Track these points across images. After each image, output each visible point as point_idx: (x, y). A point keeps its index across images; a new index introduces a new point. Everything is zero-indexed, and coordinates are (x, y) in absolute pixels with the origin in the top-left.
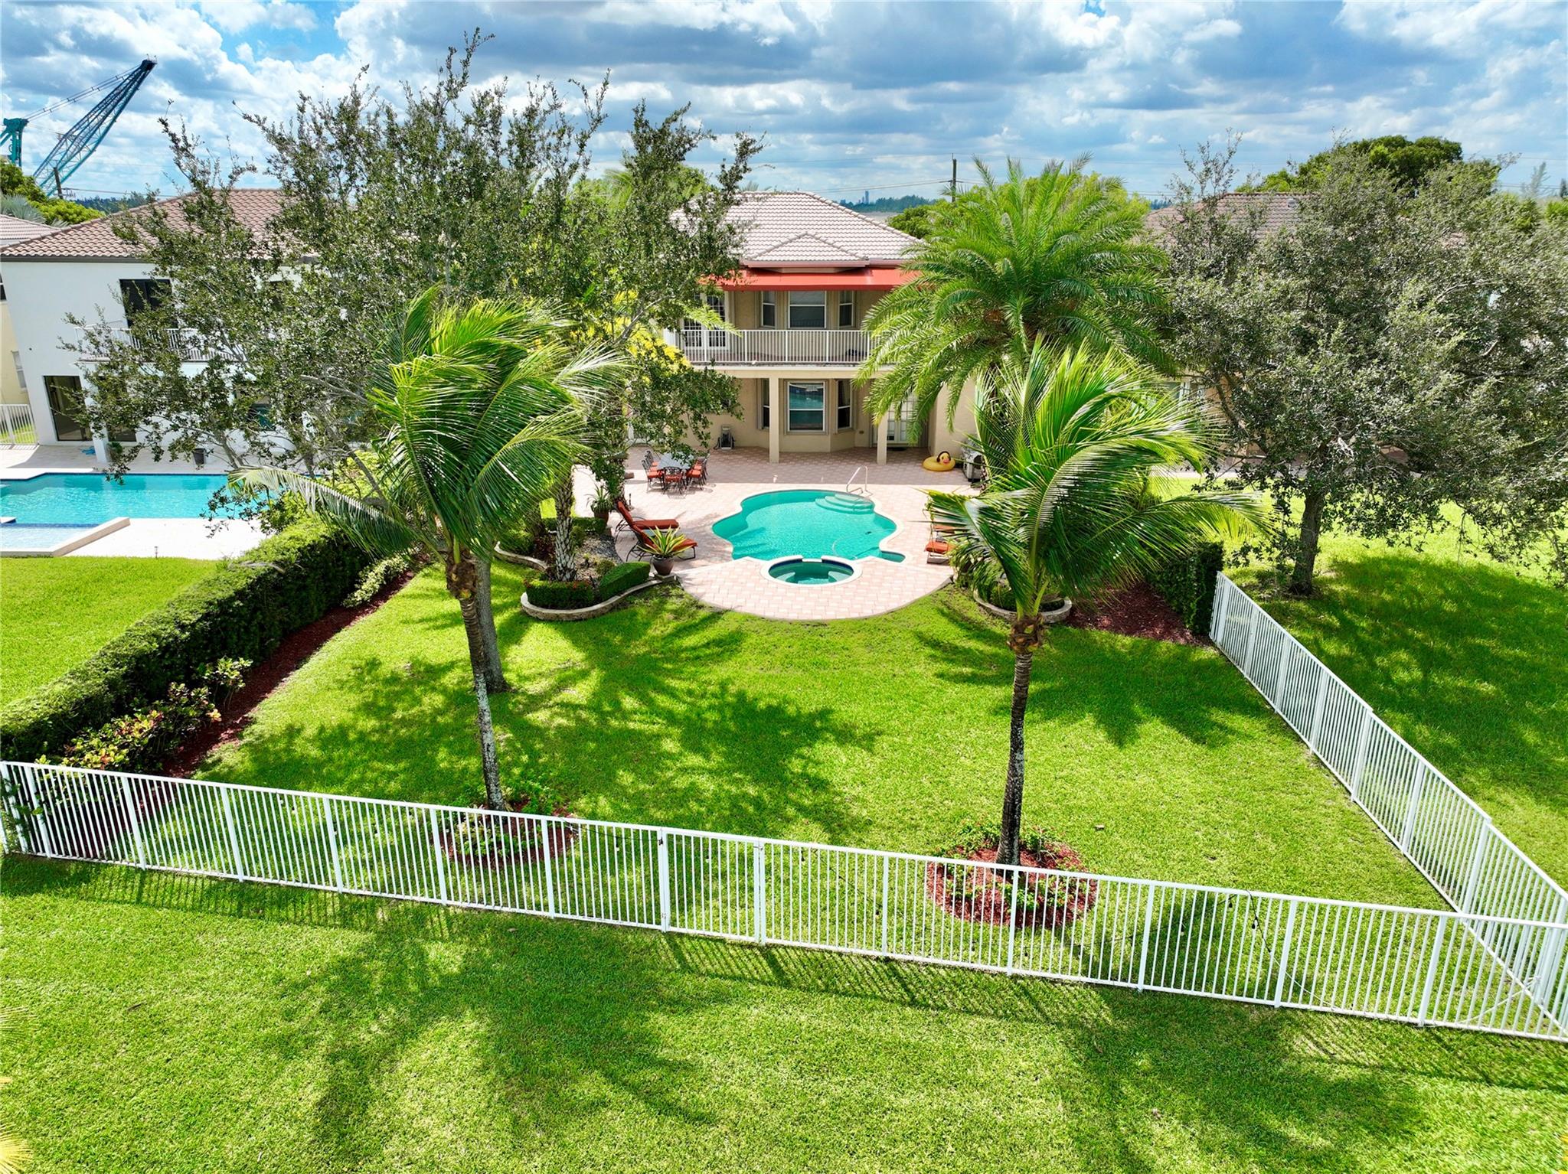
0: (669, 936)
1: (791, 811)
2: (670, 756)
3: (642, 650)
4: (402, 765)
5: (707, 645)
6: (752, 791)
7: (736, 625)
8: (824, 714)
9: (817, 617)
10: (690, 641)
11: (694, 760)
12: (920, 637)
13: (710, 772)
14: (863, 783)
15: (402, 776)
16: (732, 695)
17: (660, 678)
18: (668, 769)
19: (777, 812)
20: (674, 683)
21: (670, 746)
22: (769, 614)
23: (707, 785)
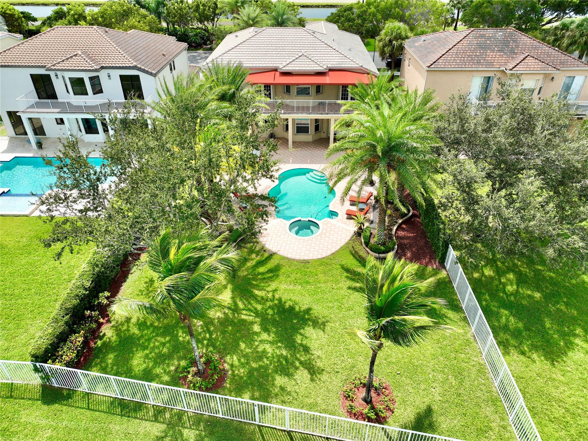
0: (259, 426)
1: (297, 364)
2: (256, 334)
3: (245, 273)
4: (167, 339)
5: (267, 272)
6: (284, 352)
7: (278, 262)
8: (308, 311)
9: (306, 258)
10: (262, 269)
11: (265, 336)
12: (343, 267)
13: (270, 342)
14: (321, 349)
15: (168, 345)
16: (277, 300)
17: (252, 290)
18: (256, 341)
19: (292, 364)
20: (257, 292)
21: (256, 328)
22: (289, 256)
23: (269, 349)
